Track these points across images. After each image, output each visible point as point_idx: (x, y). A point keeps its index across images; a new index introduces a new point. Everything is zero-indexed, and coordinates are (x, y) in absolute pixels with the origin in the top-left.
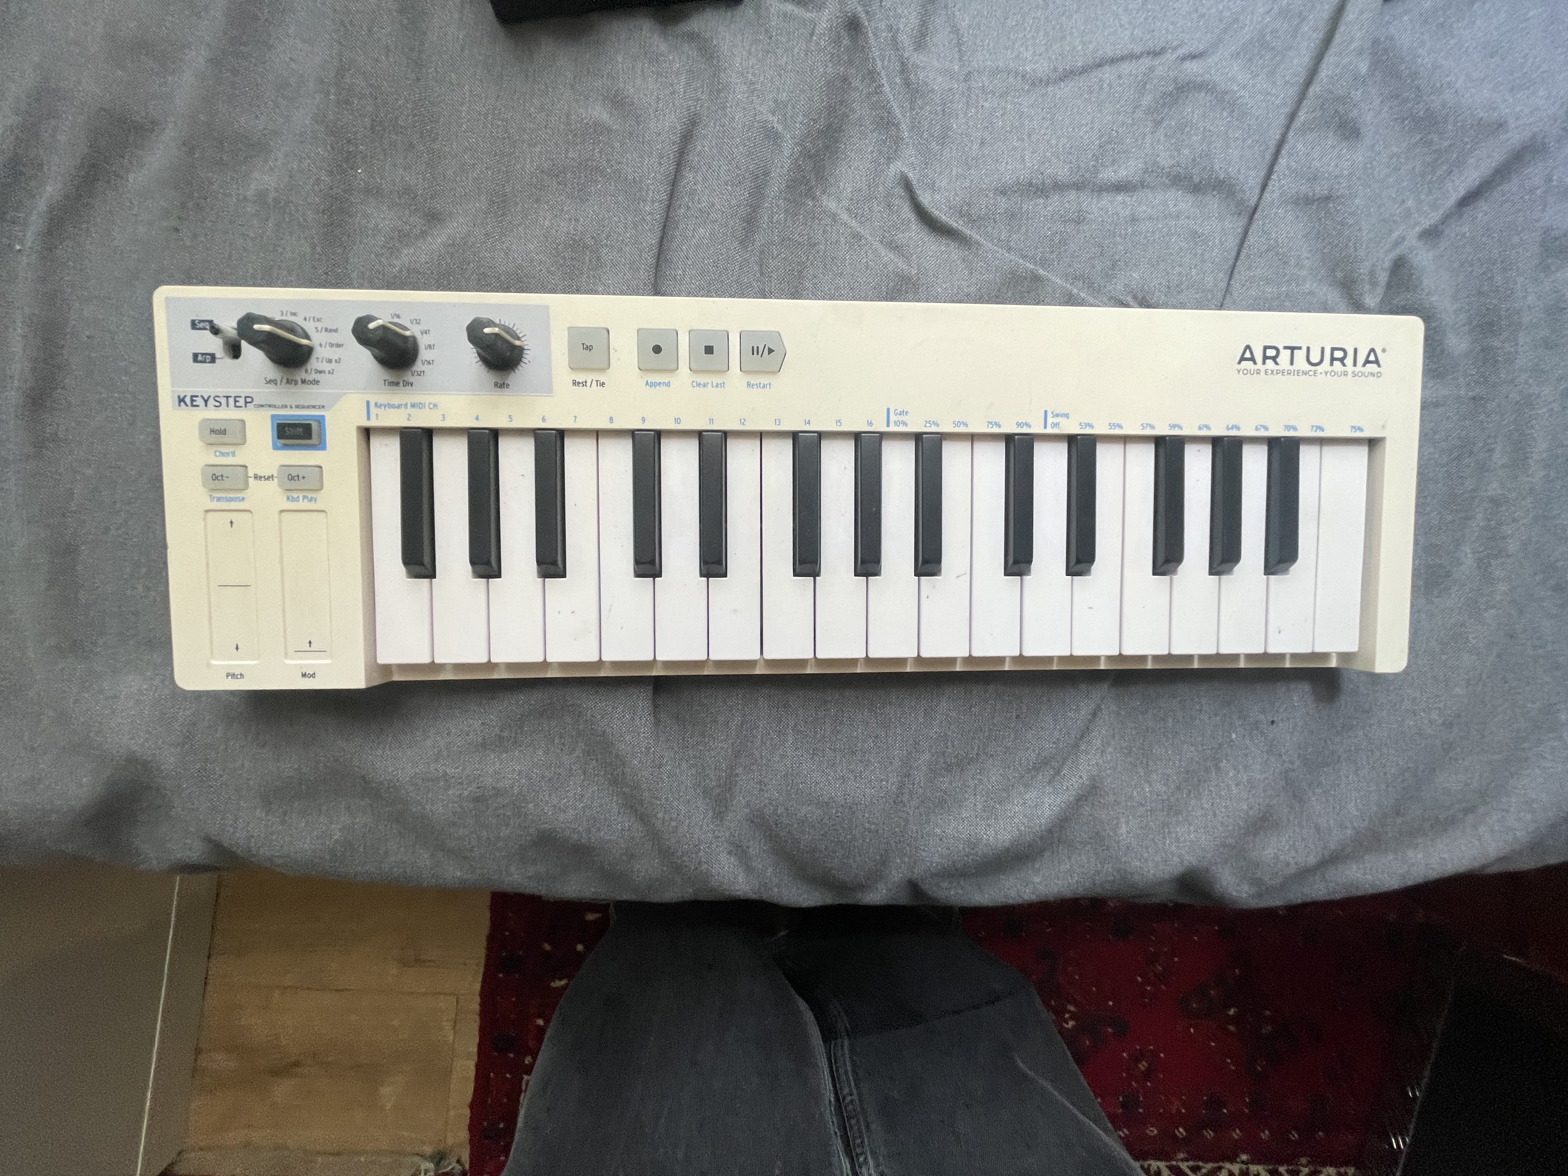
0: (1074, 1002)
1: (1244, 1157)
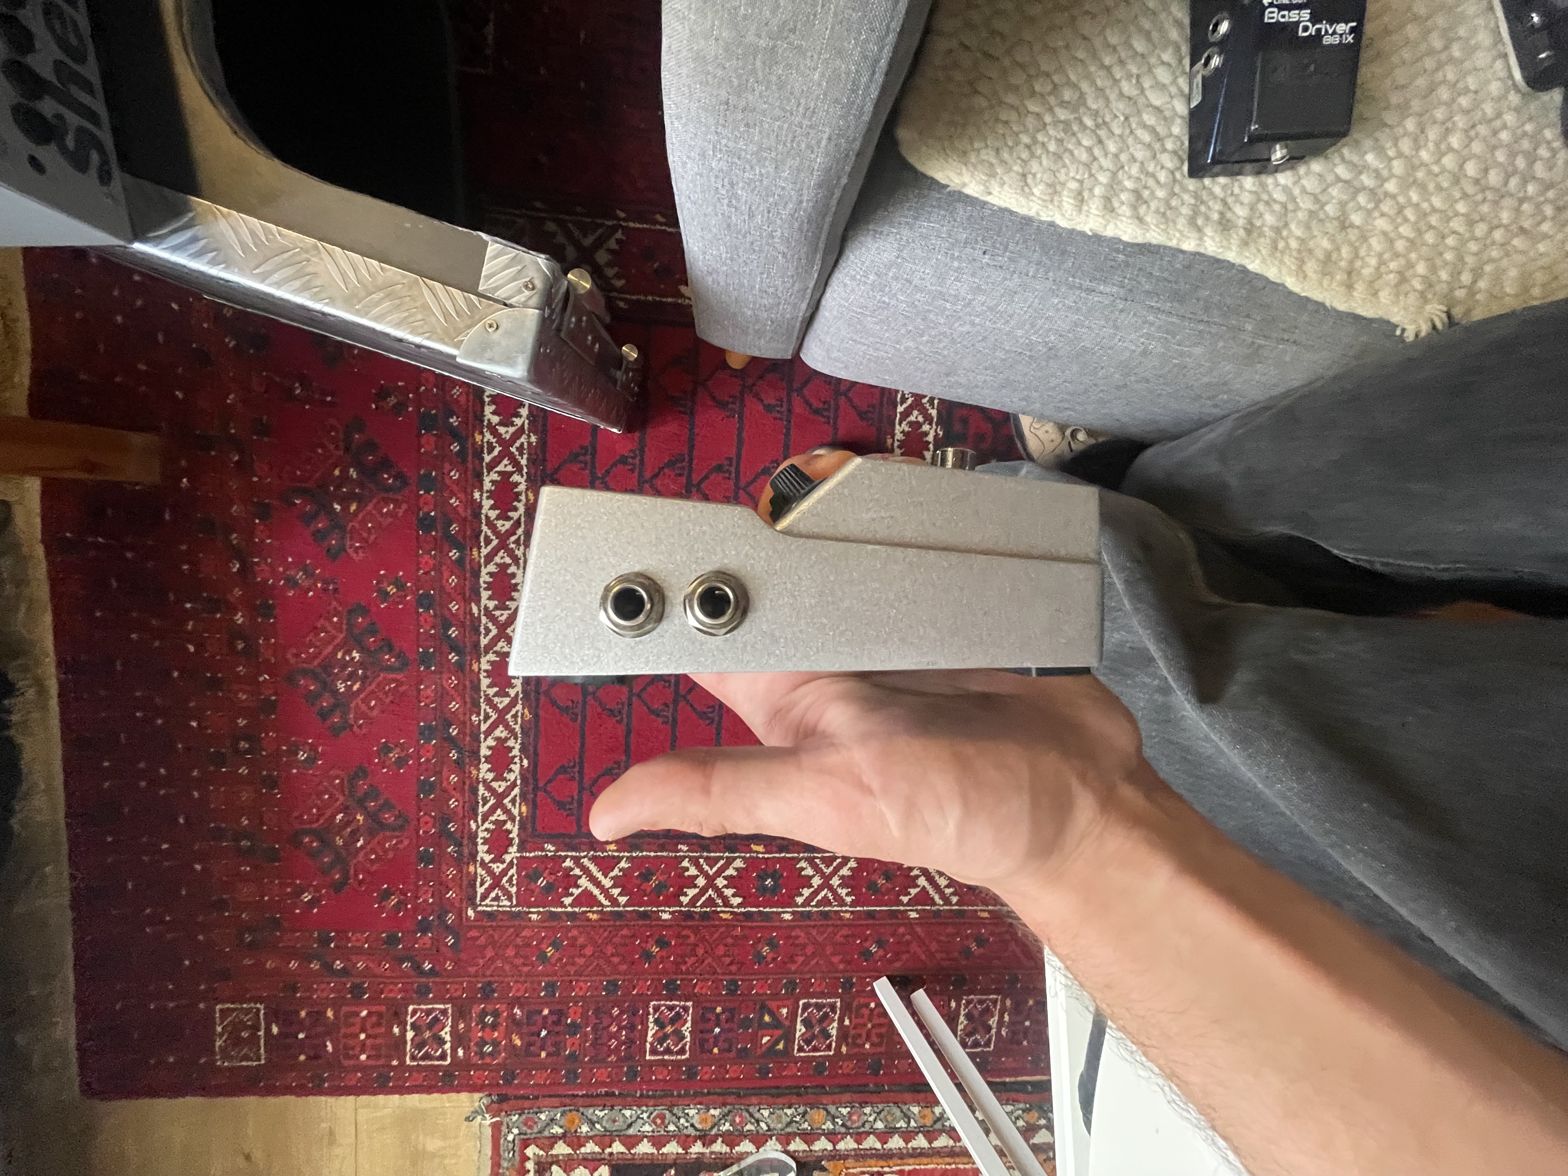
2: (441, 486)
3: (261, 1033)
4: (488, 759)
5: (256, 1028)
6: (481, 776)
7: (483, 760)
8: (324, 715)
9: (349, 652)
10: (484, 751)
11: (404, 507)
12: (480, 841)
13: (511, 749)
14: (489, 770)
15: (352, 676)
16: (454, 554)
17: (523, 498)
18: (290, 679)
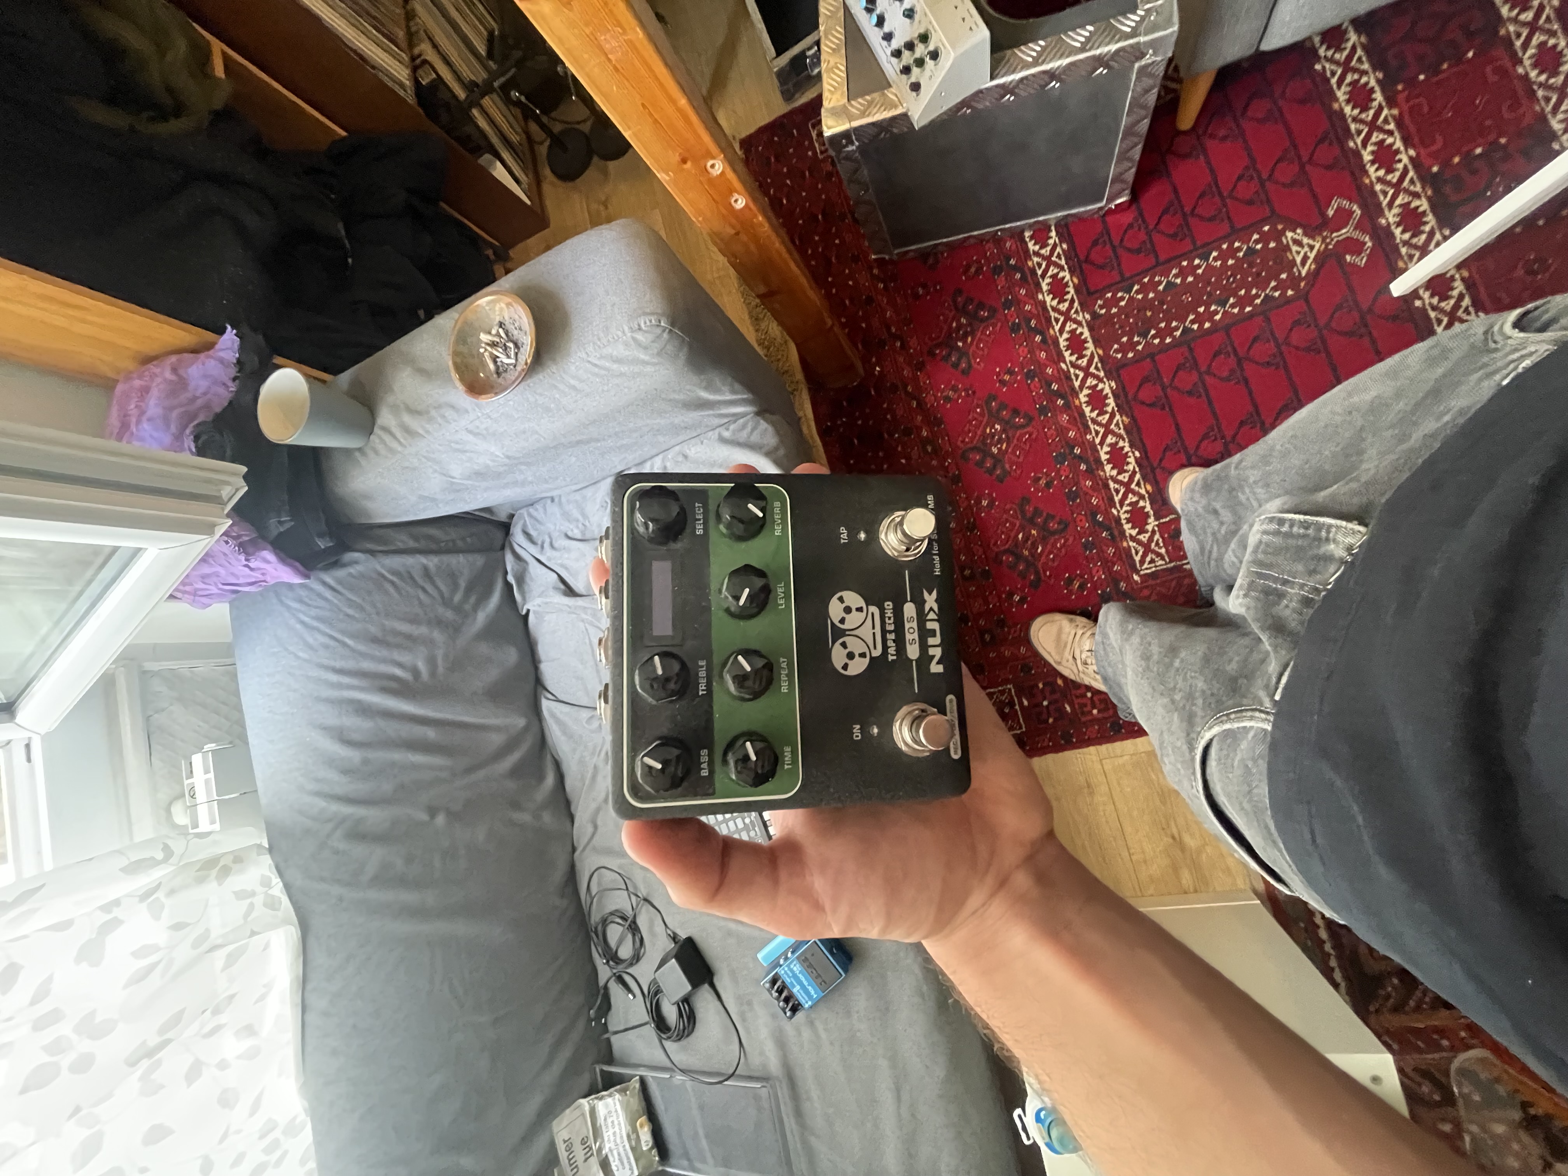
0: (985, 429)
1: (1040, 297)
2: (1018, 302)
3: (1017, 707)
4: (1109, 461)
5: (1011, 704)
6: (1108, 475)
7: (1105, 463)
8: (991, 471)
9: (993, 427)
10: (1104, 457)
11: (999, 325)
12: (1124, 522)
13: (1122, 448)
14: (1112, 468)
15: (1000, 441)
16: (1038, 338)
17: (1070, 284)
18: (964, 456)
